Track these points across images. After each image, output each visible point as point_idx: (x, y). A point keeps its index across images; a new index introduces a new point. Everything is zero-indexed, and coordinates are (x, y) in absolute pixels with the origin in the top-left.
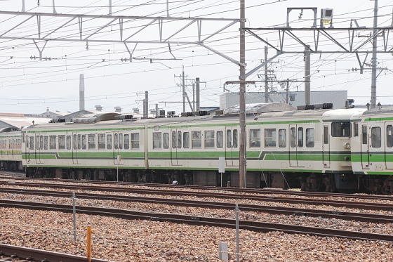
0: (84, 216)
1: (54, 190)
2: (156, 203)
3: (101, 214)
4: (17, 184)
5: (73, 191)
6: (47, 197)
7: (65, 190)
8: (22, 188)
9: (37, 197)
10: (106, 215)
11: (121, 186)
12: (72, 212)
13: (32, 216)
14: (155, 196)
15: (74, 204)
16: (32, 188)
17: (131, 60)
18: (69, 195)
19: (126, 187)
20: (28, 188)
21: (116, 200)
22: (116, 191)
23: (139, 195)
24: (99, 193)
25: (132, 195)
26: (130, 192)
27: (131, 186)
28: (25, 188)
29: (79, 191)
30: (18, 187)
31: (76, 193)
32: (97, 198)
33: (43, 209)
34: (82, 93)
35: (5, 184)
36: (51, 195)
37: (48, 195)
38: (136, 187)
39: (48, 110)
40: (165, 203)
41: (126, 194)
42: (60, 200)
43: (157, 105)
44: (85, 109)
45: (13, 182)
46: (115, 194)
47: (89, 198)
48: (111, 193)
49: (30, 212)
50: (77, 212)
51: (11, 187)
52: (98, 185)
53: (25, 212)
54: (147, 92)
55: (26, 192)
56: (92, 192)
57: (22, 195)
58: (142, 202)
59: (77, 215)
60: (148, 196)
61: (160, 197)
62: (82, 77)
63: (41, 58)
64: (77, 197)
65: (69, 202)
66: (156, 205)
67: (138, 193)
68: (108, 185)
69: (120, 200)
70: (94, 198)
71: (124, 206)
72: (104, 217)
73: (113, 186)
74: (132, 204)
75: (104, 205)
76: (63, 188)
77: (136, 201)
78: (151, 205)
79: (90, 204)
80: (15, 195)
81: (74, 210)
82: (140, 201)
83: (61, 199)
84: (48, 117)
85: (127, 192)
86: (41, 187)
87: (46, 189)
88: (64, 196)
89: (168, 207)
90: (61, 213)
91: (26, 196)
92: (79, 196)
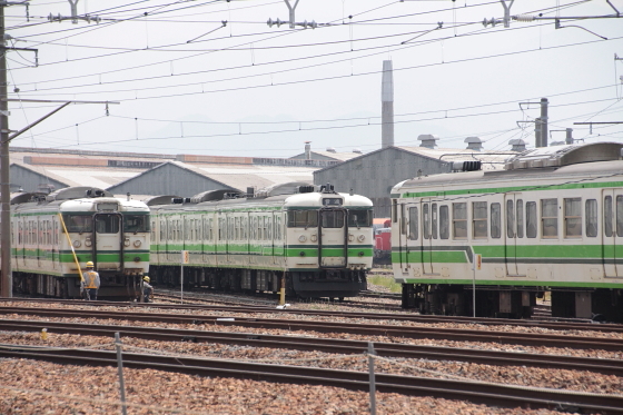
0: (395, 397)
1: (324, 336)
2: (570, 368)
3: (437, 395)
4: (239, 322)
5: (368, 339)
6: (307, 353)
7: (348, 337)
8: (251, 331)
9: (284, 352)
10: (448, 396)
11: (483, 328)
12: (366, 388)
13: (275, 398)
14: (566, 353)
15: (371, 370)
16: (272, 333)
17: (506, 21)
18: (359, 348)
19: (495, 329)
20: (265, 332)
21: (471, 360)
22: (471, 339)
23: (528, 350)
24: (430, 343)
25: (509, 349)
26: (504, 342)
27: (507, 328)
28: (257, 332)
29: (382, 339)
30: (241, 330)
31: (376, 345)
32: (424, 356)
33: (300, 382)
34: (387, 107)
35: (212, 323)
36: (318, 348)
37: (310, 349)
38: (518, 329)
39: (307, 148)
40: (592, 370)
41: (494, 348)
42: (338, 361)
43: (569, 132)
44: (396, 145)
45: (230, 317)
46: (467, 346)
47: (407, 356)
48: (458, 345)
49: (269, 388)
50: (378, 388)
51: (226, 330)
52: (428, 326)
53: (258, 389)
54: (544, 100)
55: (259, 342)
56: (412, 343)
57: (250, 348)
58: (536, 365)
59: (379, 396)
60: (550, 352)
61: (580, 354)
62: (387, 69)
63: (292, 23)
64: (380, 353)
65: (358, 364)
66: (570, 375)
67: (525, 343)
68: (452, 326)
69: (479, 361)
70: (419, 356)
71: (490, 376)
72: (442, 402)
73: (462, 327)
74: (511, 370)
75: (442, 372)
76: (346, 331)
77: (520, 364)
78: (557, 373)
79: (408, 370)
80: (234, 349)
81: (373, 383)
82: (529, 365)
83: (339, 357)
84: (308, 164)
85: (497, 340)
86: (294, 328)
87: (306, 335)
88: (348, 352)
89: (599, 378)
90: (342, 391)
91: (259, 350)
92: (383, 351)
